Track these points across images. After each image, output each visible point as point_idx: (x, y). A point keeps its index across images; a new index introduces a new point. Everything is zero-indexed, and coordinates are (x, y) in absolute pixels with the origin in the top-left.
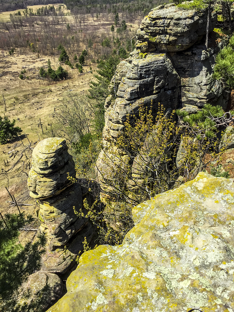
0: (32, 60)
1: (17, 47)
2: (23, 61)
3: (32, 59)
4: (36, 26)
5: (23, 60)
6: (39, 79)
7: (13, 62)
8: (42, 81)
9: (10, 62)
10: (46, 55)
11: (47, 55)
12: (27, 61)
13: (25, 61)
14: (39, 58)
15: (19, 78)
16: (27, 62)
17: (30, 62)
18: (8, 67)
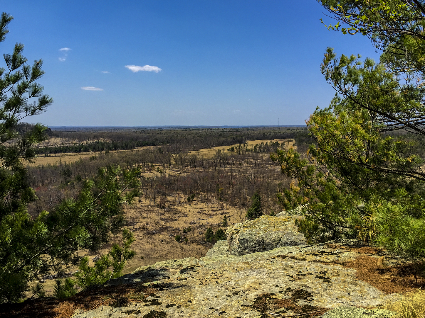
0: (210, 212)
1: (203, 191)
2: (199, 212)
3: (212, 210)
4: (245, 165)
5: (199, 210)
6: (201, 244)
7: (185, 212)
8: (204, 248)
9: (180, 212)
10: (234, 206)
11: (236, 207)
12: (205, 212)
13: (201, 213)
14: (222, 209)
15: (175, 240)
16: (203, 214)
17: (207, 214)
18: (173, 220)
